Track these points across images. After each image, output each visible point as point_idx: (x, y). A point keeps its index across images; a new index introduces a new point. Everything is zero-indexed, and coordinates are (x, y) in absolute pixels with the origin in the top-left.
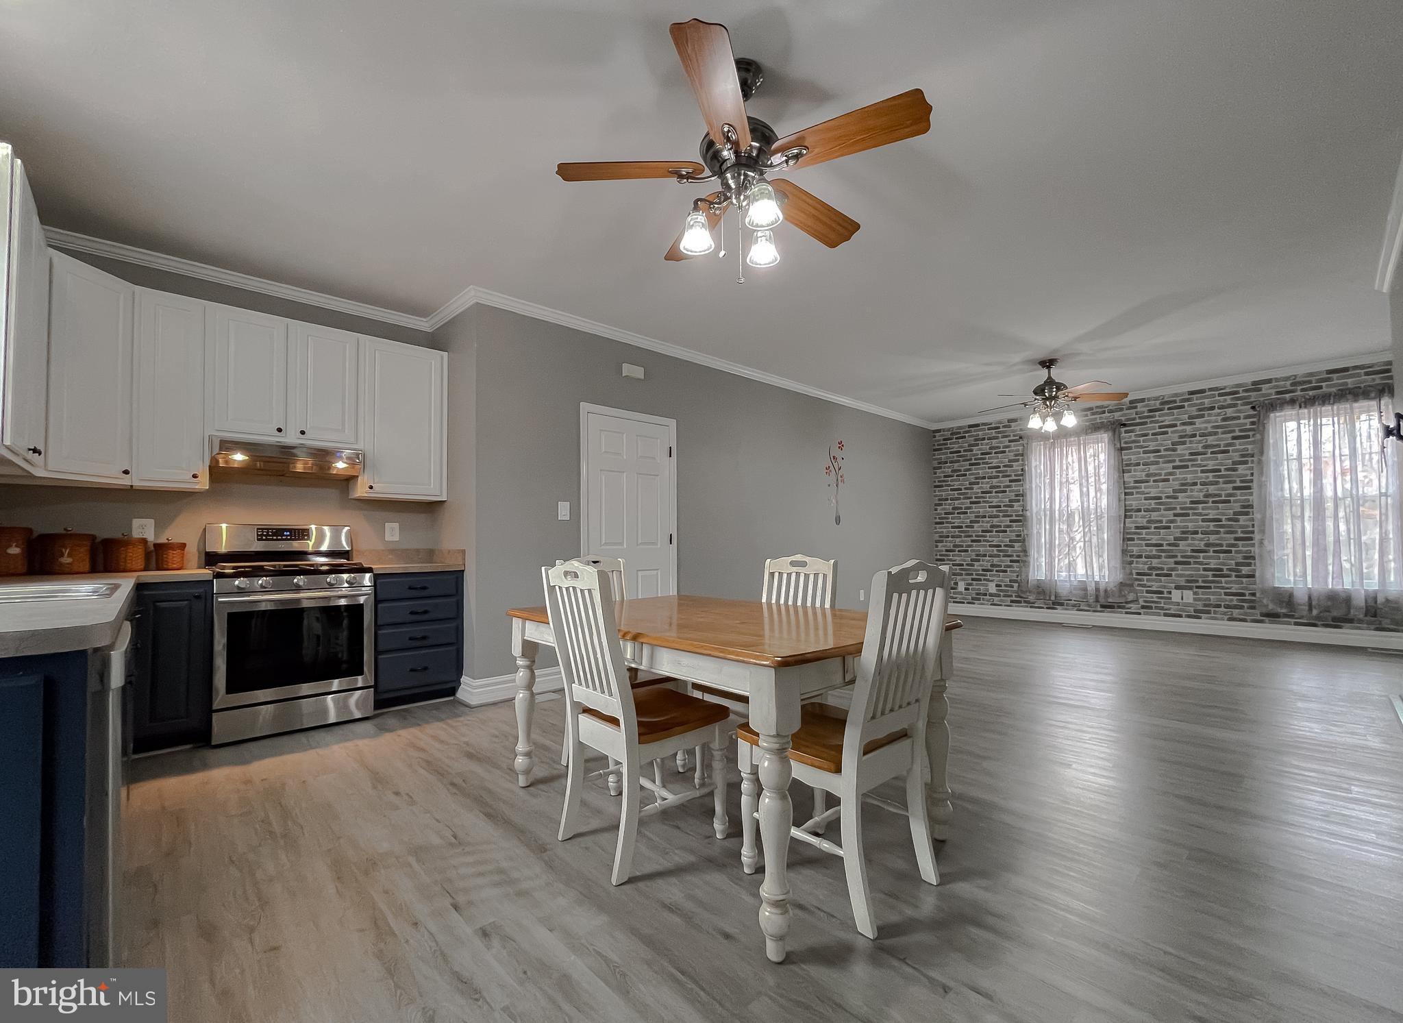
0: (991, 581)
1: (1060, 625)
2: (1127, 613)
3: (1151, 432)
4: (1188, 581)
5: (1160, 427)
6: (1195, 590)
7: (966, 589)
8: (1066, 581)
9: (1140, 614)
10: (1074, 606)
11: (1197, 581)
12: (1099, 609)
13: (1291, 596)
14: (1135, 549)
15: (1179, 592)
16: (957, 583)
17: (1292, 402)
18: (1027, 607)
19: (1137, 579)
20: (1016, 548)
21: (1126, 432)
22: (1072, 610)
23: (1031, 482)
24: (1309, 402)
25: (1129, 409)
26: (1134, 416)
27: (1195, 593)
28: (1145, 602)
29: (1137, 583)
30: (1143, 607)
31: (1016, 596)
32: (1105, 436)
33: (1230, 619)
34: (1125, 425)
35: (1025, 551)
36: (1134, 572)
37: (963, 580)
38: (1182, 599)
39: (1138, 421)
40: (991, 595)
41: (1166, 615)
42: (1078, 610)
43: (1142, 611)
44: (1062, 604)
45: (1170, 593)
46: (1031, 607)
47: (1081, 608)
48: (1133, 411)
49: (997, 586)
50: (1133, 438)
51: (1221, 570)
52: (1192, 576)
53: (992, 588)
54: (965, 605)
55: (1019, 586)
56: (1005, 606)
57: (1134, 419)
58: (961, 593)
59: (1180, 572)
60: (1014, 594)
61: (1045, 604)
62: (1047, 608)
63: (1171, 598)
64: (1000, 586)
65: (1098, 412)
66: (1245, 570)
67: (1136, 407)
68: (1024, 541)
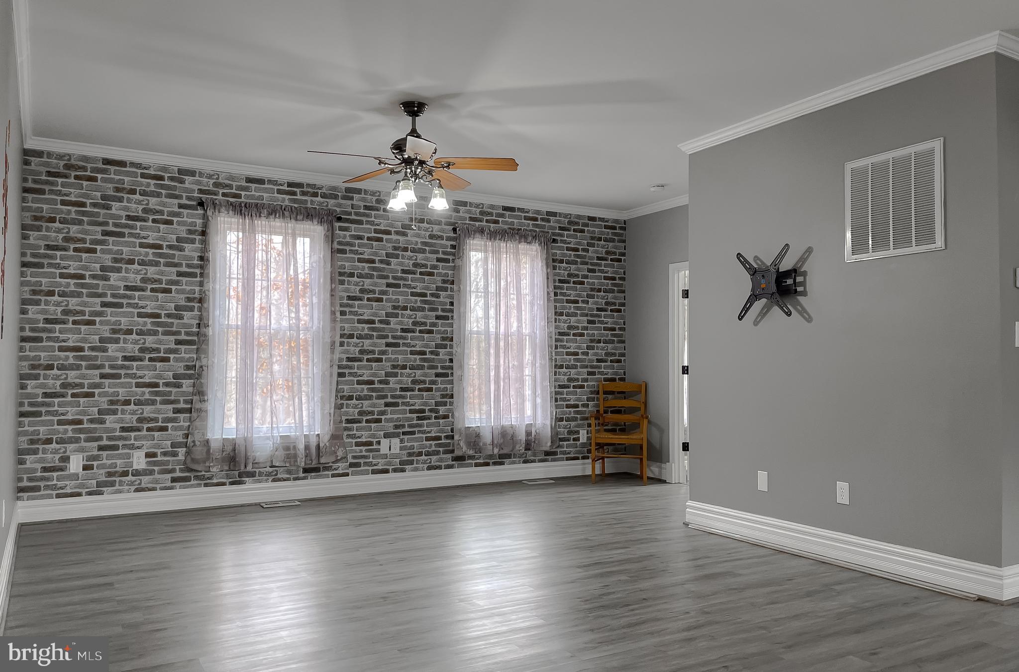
0: (138, 448)
1: (259, 508)
2: (333, 476)
3: (366, 235)
4: (396, 427)
5: (376, 231)
6: (402, 437)
7: (85, 468)
8: (268, 438)
9: (347, 475)
10: (269, 474)
11: (403, 426)
12: (301, 475)
13: (478, 436)
14: (346, 387)
15: (387, 440)
16: (68, 458)
17: (482, 231)
18: (199, 485)
19: (346, 429)
20: (184, 389)
21: (341, 229)
22: (267, 481)
23: (214, 282)
24: (493, 235)
25: (344, 198)
26: (350, 209)
27: (402, 441)
28: (354, 457)
29: (346, 433)
30: (352, 465)
31: (181, 470)
32: (318, 230)
33: (429, 468)
34: (339, 219)
35: (200, 392)
36: (344, 418)
37: (82, 450)
38: (390, 450)
39: (353, 217)
40: (137, 473)
41: (374, 472)
42: (274, 480)
43: (350, 471)
44: (252, 475)
45: (379, 443)
46: (206, 485)
47: (279, 476)
48: (349, 202)
49: (148, 455)
50: (348, 239)
51: (423, 411)
52: (398, 420)
53: (139, 461)
54: (85, 498)
55: (188, 453)
56: (162, 489)
57: (350, 214)
58: (75, 477)
59: (389, 416)
60: (177, 468)
61: (228, 477)
62: (232, 483)
63: (378, 450)
64: (154, 455)
65: (308, 192)
66: (442, 410)
67: (352, 199)
68: (199, 376)
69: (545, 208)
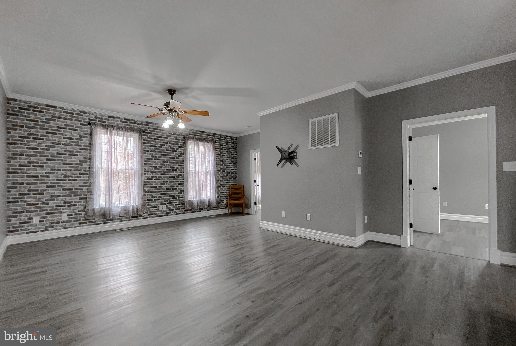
0: (64, 213)
1: (115, 231)
2: (143, 218)
3: (153, 138)
4: (165, 201)
5: (157, 137)
6: (167, 204)
7: (40, 221)
8: (118, 207)
9: (148, 218)
10: (119, 219)
11: (167, 201)
12: (131, 219)
13: (193, 203)
14: (147, 189)
15: (162, 206)
16: (32, 218)
17: (193, 138)
18: (91, 225)
19: (147, 203)
20: (84, 190)
21: (144, 135)
22: (118, 221)
23: (95, 152)
24: (197, 140)
25: (145, 125)
26: (147, 129)
27: (167, 206)
28: (150, 212)
29: (147, 204)
30: (149, 215)
31: (83, 220)
32: (136, 135)
33: (177, 214)
34: (144, 132)
35: (91, 192)
36: (146, 199)
37: (38, 215)
38: (163, 209)
39: (149, 131)
40: (64, 222)
41: (157, 216)
42: (121, 221)
43: (149, 216)
44: (112, 220)
45: (159, 207)
46: (93, 225)
47: (122, 220)
48: (147, 127)
49: (68, 215)
50: (147, 139)
51: (174, 196)
52: (166, 199)
53: (65, 217)
54: (40, 233)
55: (86, 213)
56: (75, 227)
57: (147, 130)
58: (36, 225)
59: (162, 198)
60: (81, 219)
61: (102, 221)
62: (104, 223)
63: (159, 209)
64: (71, 215)
65: (132, 122)
66: (180, 195)
67: (148, 125)
68: (90, 186)
69: (213, 132)
